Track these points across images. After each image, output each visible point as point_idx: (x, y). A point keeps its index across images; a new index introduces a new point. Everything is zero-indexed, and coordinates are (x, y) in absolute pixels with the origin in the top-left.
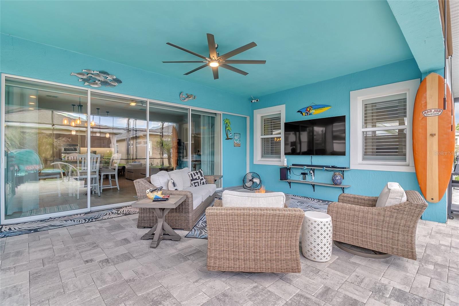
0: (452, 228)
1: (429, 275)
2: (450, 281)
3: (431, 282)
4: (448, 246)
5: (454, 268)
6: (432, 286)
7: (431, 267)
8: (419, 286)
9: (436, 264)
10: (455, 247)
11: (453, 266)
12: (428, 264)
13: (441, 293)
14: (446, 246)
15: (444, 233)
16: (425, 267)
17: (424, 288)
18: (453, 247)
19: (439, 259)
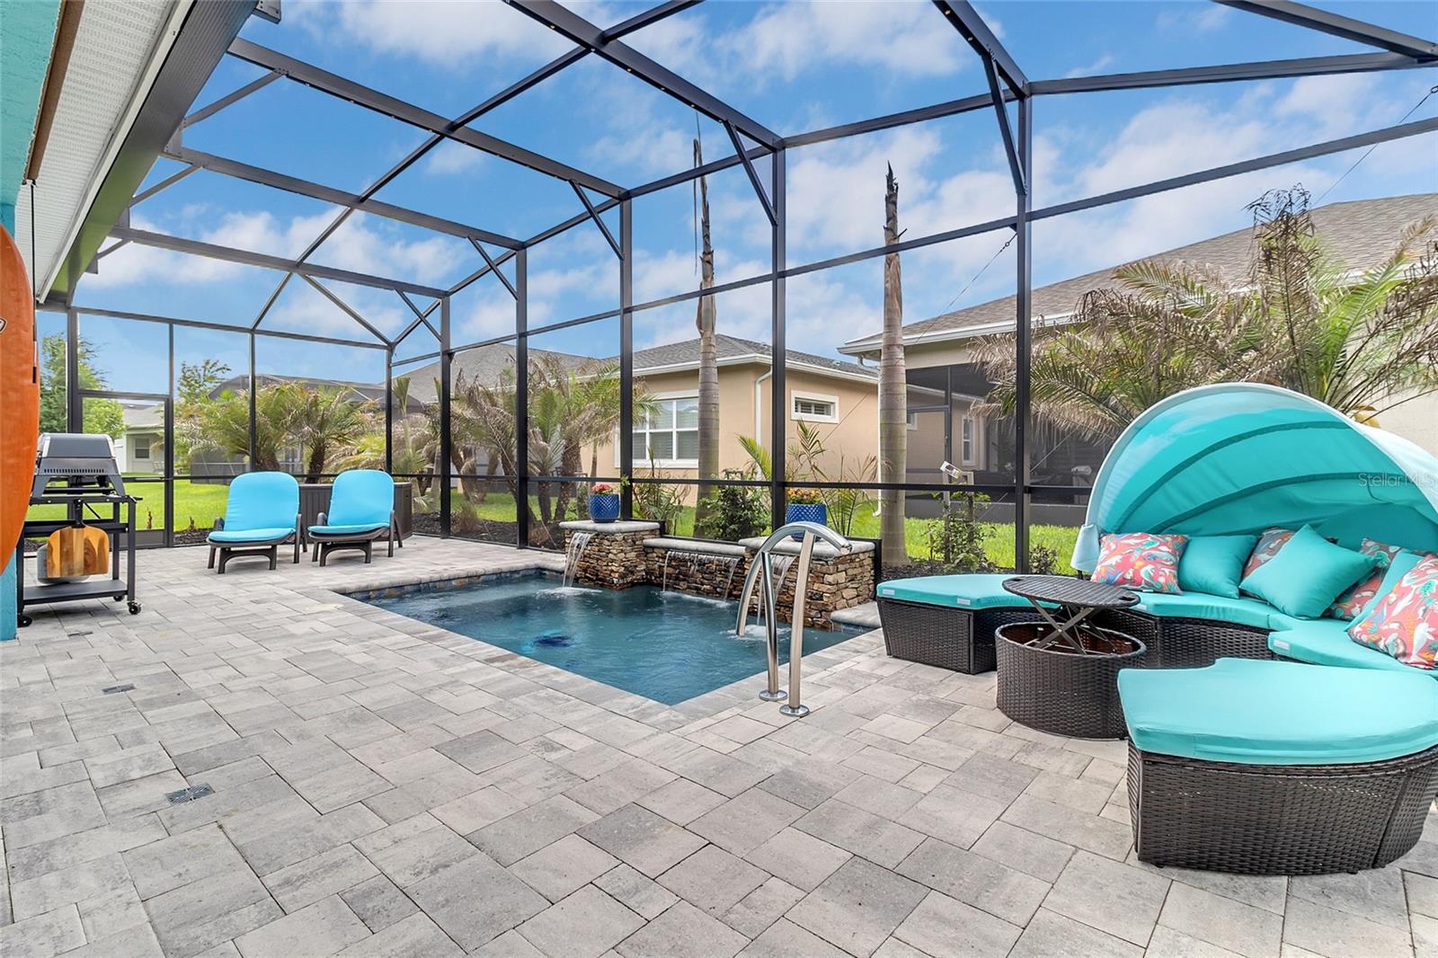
0: (36, 645)
1: (28, 748)
2: (81, 737)
3: (42, 758)
4: (45, 681)
5: (79, 713)
6: (45, 763)
7: (28, 732)
8: (18, 777)
9: (32, 724)
10: (62, 676)
11: (75, 710)
12: (16, 731)
13: (75, 764)
14: (39, 682)
15: (23, 660)
16: (10, 739)
17: (33, 775)
18: (58, 678)
19: (36, 711)
